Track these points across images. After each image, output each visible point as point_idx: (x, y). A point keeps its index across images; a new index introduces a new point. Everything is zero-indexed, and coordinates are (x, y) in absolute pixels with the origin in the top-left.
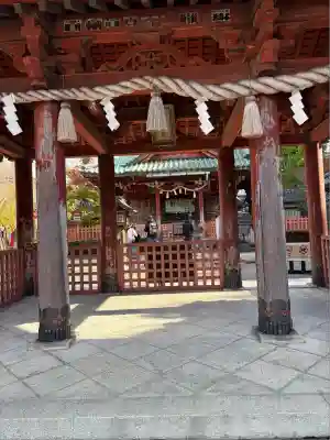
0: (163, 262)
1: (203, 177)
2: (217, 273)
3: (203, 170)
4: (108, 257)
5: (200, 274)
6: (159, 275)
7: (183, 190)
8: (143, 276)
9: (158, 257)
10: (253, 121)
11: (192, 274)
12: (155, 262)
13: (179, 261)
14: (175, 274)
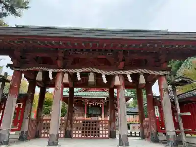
0: (88, 127)
1: (104, 99)
2: (107, 132)
3: (104, 96)
4: (69, 124)
5: (101, 132)
6: (86, 132)
7: (96, 104)
8: (80, 132)
9: (87, 125)
10: (117, 81)
11: (98, 132)
12: (85, 127)
13: (94, 127)
14: (92, 132)
